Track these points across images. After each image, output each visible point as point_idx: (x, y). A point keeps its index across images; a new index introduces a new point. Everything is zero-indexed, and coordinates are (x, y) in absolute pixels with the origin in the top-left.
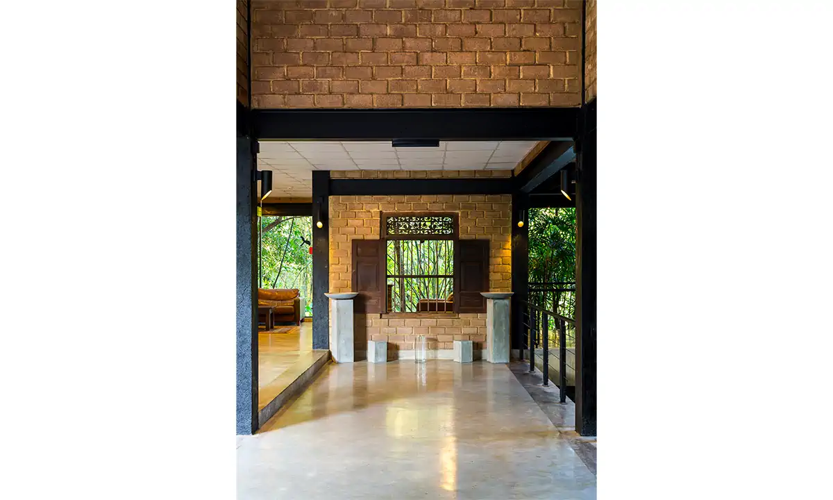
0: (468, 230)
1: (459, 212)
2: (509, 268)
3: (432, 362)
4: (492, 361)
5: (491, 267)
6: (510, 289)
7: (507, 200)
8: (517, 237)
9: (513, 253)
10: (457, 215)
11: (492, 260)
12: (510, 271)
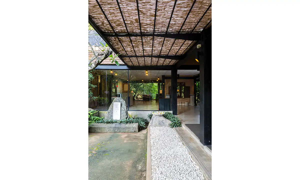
1: (185, 82)
2: (193, 91)
3: (182, 105)
4: (192, 105)
6: (194, 94)
7: (193, 80)
8: (194, 86)
9: (194, 88)
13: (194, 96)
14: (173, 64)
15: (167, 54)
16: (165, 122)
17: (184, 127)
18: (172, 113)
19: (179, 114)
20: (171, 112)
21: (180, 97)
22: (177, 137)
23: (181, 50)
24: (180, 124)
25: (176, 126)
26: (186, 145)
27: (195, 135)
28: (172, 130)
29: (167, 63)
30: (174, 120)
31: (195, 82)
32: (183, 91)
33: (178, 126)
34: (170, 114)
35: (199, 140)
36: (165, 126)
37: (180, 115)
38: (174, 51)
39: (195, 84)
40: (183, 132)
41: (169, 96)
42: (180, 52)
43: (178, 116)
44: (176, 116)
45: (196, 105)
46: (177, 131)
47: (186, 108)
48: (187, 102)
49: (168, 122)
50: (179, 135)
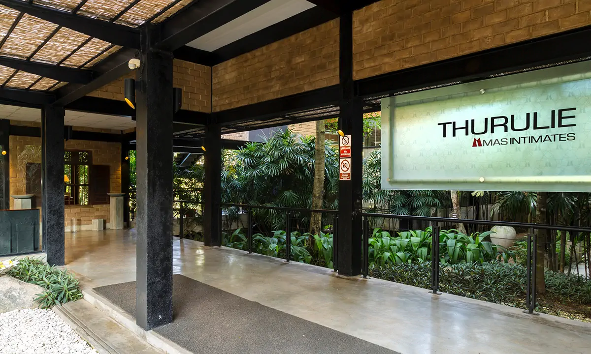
0: (97, 161)
1: (93, 150)
2: (120, 181)
3: (79, 231)
4: (114, 228)
5: (111, 180)
6: (121, 191)
7: (119, 145)
8: (124, 165)
9: (122, 172)
10: (91, 152)
11: (111, 177)
12: (121, 182)
13: (122, 198)
14: (50, 88)
15: (28, 55)
16: (19, 296)
17: (89, 298)
18: (45, 260)
19: (70, 262)
20: (42, 257)
21: (72, 203)
22: (69, 331)
23: (80, 56)
24: (78, 292)
25: (62, 299)
26: (96, 344)
27: (122, 311)
28: (48, 314)
29: (23, 82)
30: (54, 283)
31: (125, 153)
32: (83, 179)
33: (69, 300)
34: (37, 264)
35: (135, 322)
36: (21, 306)
37: (73, 263)
38: (53, 52)
39: (127, 158)
40: (87, 313)
41: (30, 200)
42: (77, 58)
43: (67, 267)
44: (59, 269)
45: (127, 225)
46: (66, 314)
47: (96, 238)
48: (98, 217)
49: (34, 291)
50: (73, 323)
